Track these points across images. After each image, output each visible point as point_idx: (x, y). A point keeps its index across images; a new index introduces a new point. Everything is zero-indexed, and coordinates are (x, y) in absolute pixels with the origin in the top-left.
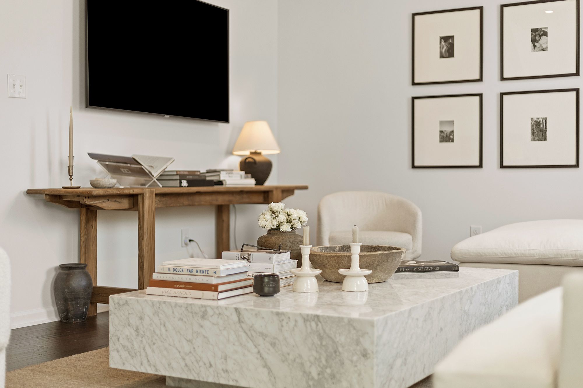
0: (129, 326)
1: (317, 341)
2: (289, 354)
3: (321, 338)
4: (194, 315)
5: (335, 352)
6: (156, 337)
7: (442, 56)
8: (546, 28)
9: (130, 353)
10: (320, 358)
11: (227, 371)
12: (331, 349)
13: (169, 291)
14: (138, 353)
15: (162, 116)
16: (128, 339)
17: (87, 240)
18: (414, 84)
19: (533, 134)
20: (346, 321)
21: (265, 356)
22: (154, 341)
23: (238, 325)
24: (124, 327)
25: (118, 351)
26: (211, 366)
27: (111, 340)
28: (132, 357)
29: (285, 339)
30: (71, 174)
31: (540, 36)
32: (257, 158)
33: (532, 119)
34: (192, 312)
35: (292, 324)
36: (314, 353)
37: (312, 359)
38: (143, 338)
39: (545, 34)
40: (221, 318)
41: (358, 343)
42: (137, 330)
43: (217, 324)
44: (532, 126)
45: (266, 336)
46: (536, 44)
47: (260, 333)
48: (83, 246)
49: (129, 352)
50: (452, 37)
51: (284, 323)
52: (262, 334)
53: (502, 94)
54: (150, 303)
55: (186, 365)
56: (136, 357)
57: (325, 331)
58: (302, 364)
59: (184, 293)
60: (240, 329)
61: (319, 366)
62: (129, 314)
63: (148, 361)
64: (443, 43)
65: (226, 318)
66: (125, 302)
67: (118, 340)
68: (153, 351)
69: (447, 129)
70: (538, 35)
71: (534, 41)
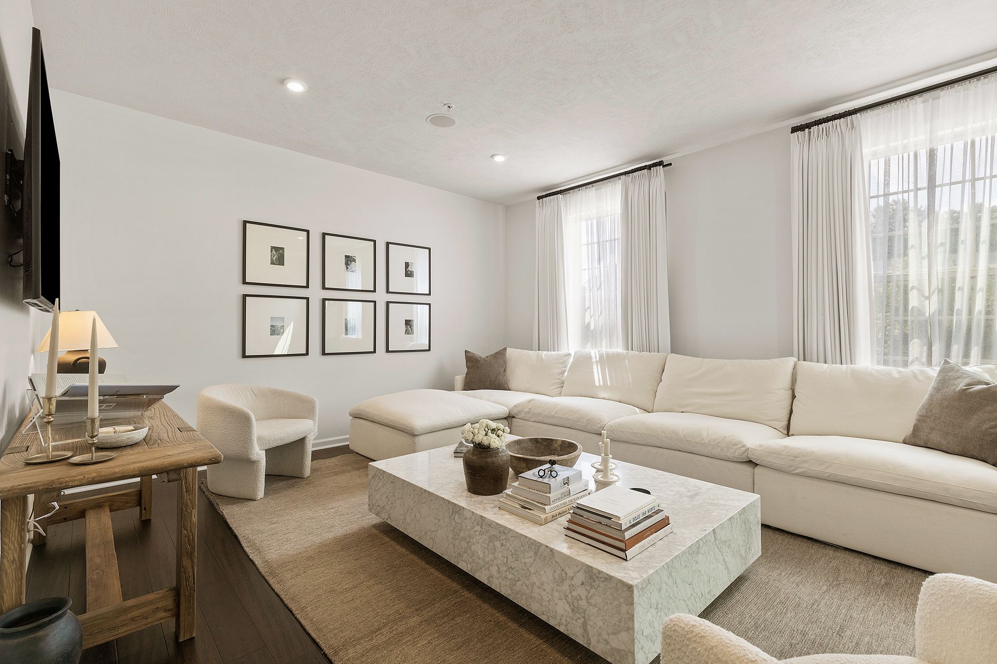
6: (670, 601)
7: (272, 263)
8: (355, 257)
18: (245, 284)
19: (346, 330)
24: (647, 613)
31: (351, 262)
33: (346, 320)
38: (662, 611)
39: (354, 261)
42: (657, 606)
44: (346, 324)
46: (348, 267)
50: (282, 248)
53: (324, 300)
54: (666, 566)
64: (274, 252)
66: (647, 582)
69: (278, 324)
70: (349, 260)
71: (347, 264)
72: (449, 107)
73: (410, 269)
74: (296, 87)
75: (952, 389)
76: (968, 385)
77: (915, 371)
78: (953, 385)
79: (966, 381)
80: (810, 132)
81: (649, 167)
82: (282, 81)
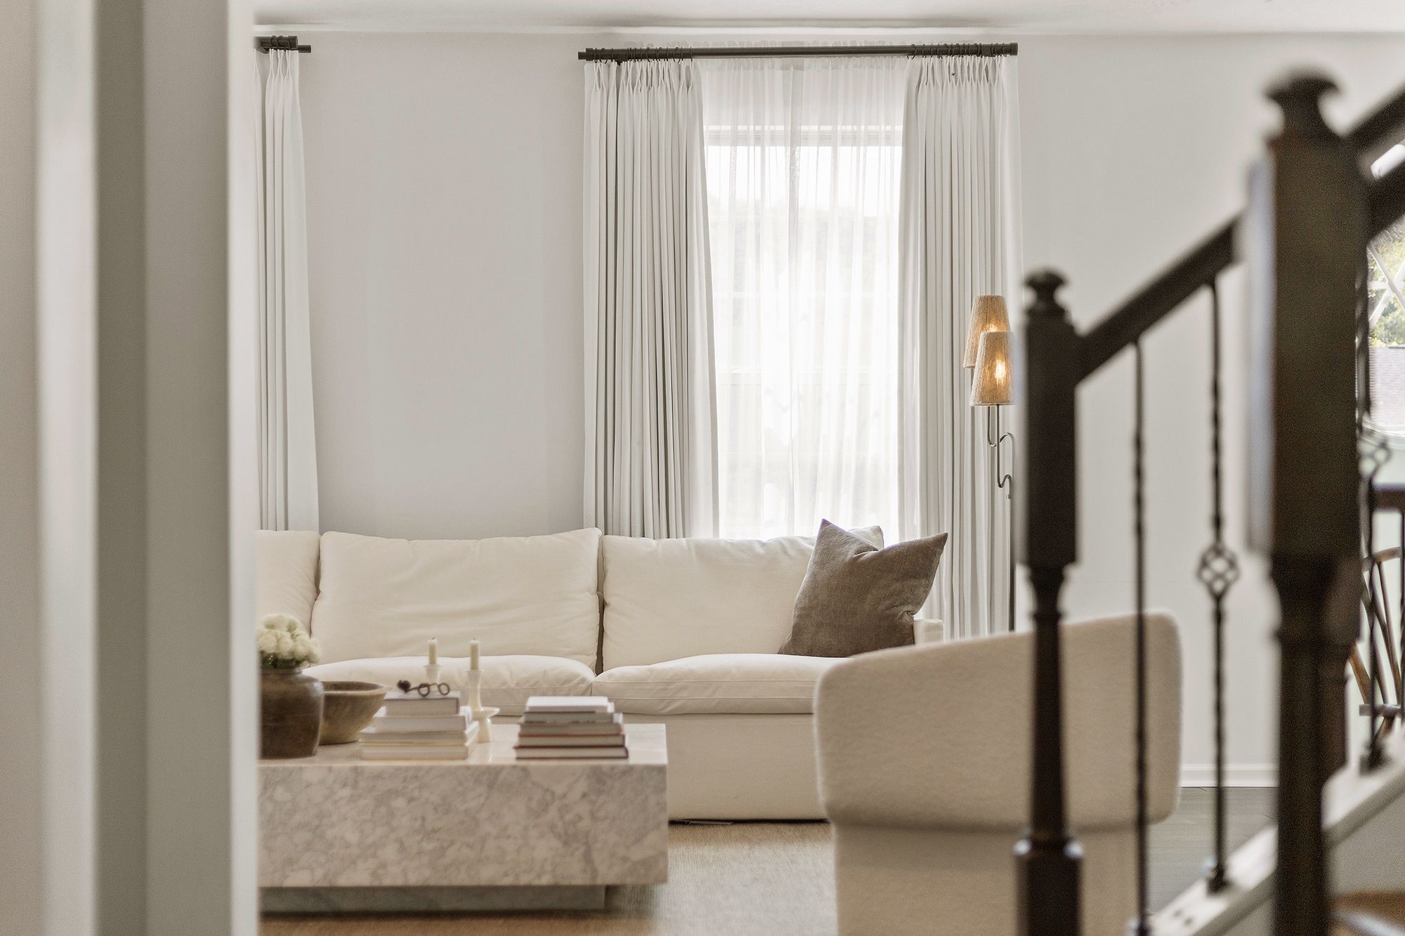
75: (840, 559)
76: (858, 552)
77: (783, 542)
78: (841, 554)
79: (855, 547)
80: (619, 71)
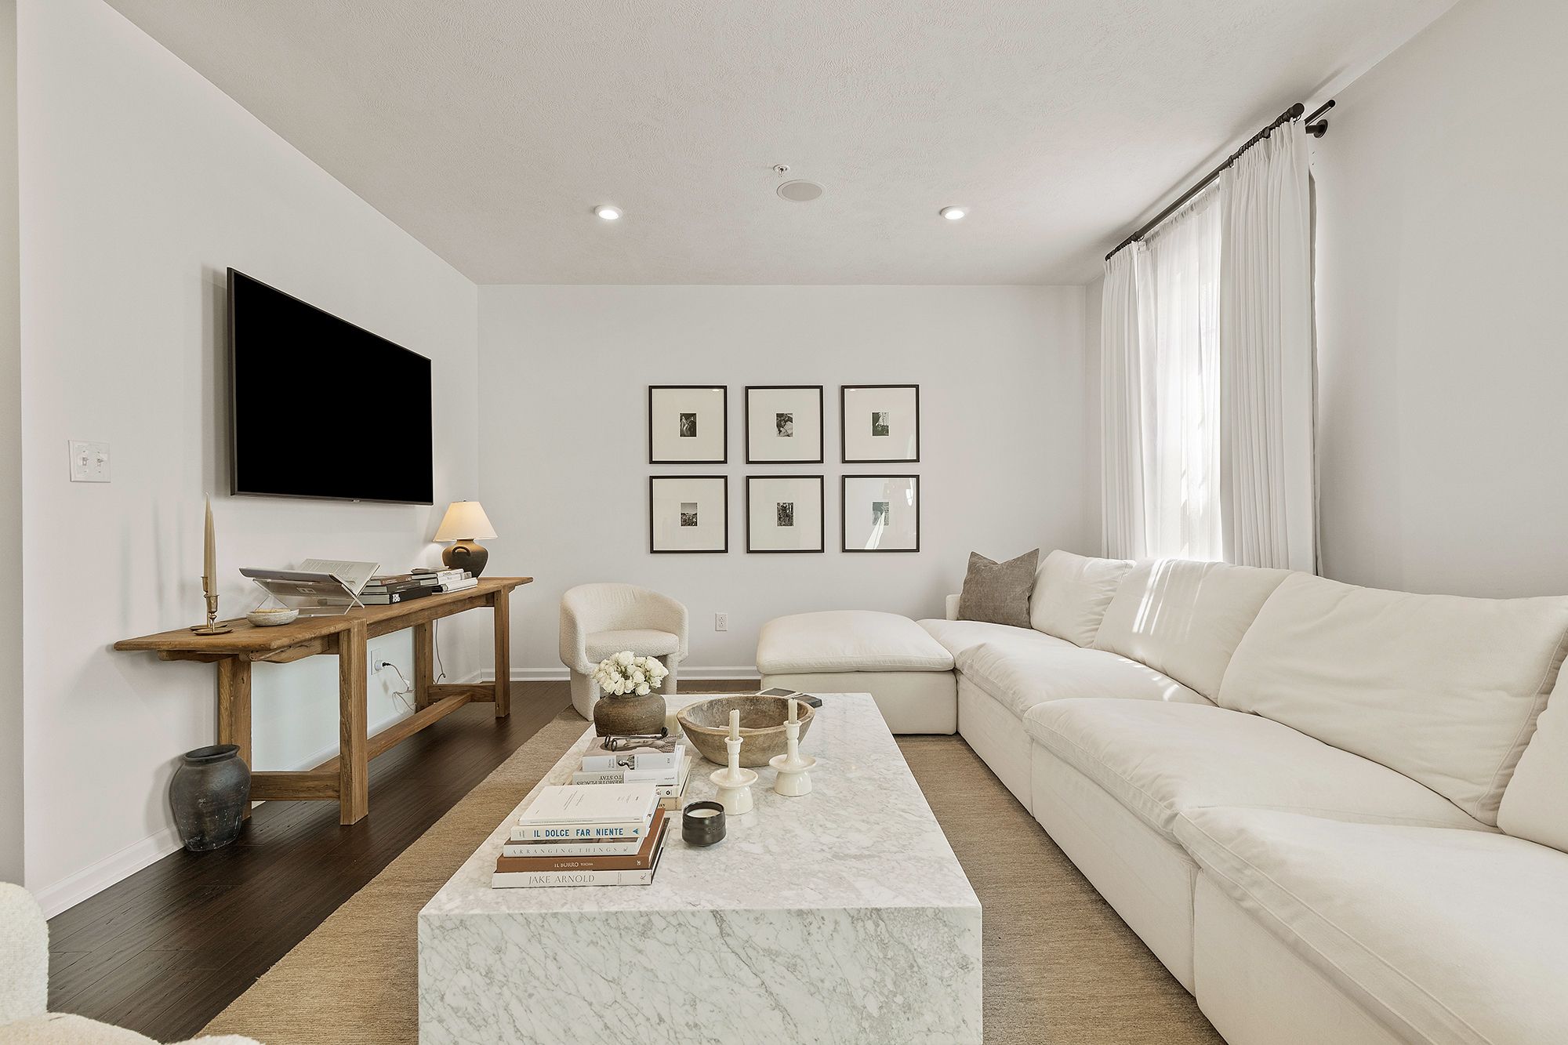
0: (469, 968)
1: (876, 952)
2: (822, 981)
3: (884, 946)
4: (623, 933)
5: (912, 967)
6: (535, 983)
7: (682, 434)
8: (791, 414)
9: (472, 1021)
10: (883, 980)
11: (696, 1025)
12: (903, 963)
13: (545, 878)
14: (492, 1017)
15: (349, 500)
16: (467, 994)
17: (234, 704)
18: (651, 462)
19: (780, 518)
20: (930, 913)
21: (775, 989)
22: (530, 991)
23: (720, 941)
24: (457, 972)
25: (441, 1021)
26: (661, 1020)
27: (424, 1000)
28: (478, 1028)
29: (815, 955)
30: (213, 610)
31: (785, 422)
32: (470, 547)
33: (778, 504)
34: (618, 928)
35: (828, 927)
36: (872, 973)
37: (868, 983)
38: (505, 988)
39: (790, 420)
40: (683, 933)
41: (952, 947)
42: (489, 974)
43: (675, 944)
44: (779, 511)
45: (778, 954)
46: (781, 429)
47: (764, 950)
48: (225, 714)
49: (468, 1019)
50: (694, 415)
51: (813, 928)
52: (768, 952)
53: (748, 478)
54: (520, 919)
55: (607, 1027)
56: (486, 1026)
57: (891, 935)
58: (850, 995)
59: (579, 879)
60: (725, 948)
61: (881, 993)
62: (469, 945)
63: (517, 1031)
64: (684, 420)
65: (693, 930)
66: (458, 923)
67: (442, 998)
68: (528, 1010)
69: (690, 512)
70: (783, 420)
71: (779, 426)
72: (782, 169)
73: (881, 422)
74: (609, 214)
81: (1265, 134)
82: (594, 210)
